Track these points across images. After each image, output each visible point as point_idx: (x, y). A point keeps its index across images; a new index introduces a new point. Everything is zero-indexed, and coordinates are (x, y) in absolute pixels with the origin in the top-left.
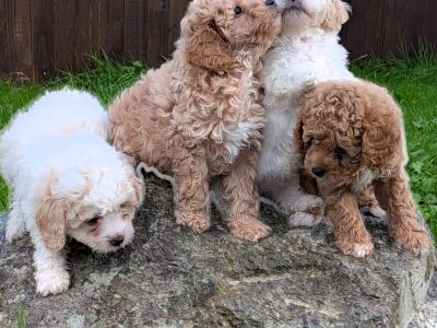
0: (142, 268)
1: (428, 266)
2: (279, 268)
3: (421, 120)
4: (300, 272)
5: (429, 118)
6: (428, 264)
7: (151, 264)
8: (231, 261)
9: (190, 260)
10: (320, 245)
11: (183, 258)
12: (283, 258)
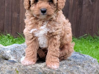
8: (17, 72)
12: (39, 71)
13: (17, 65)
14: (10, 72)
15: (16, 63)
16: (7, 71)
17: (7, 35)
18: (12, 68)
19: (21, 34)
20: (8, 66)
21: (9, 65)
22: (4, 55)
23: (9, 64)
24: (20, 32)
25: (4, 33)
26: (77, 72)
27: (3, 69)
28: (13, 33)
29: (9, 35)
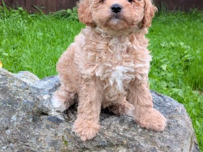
0: (4, 148)
1: (191, 142)
2: (98, 147)
3: (164, 43)
4: (112, 149)
5: (168, 42)
6: (191, 140)
7: (11, 145)
8: (66, 142)
9: (38, 142)
10: (125, 130)
11: (34, 140)
12: (101, 140)
13: (64, 129)
14: (54, 144)
15: (61, 124)
16: (48, 141)
17: (17, 9)
18: (56, 135)
19: (40, 8)
20: (50, 132)
21: (51, 129)
22: (40, 106)
23: (52, 127)
24: (38, 5)
25: (14, 6)
26: (161, 139)
27: (43, 138)
28: (27, 5)
29: (21, 8)
